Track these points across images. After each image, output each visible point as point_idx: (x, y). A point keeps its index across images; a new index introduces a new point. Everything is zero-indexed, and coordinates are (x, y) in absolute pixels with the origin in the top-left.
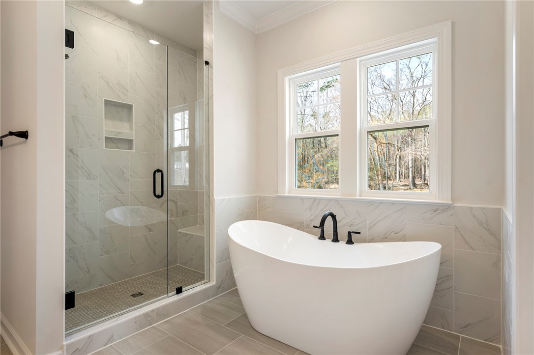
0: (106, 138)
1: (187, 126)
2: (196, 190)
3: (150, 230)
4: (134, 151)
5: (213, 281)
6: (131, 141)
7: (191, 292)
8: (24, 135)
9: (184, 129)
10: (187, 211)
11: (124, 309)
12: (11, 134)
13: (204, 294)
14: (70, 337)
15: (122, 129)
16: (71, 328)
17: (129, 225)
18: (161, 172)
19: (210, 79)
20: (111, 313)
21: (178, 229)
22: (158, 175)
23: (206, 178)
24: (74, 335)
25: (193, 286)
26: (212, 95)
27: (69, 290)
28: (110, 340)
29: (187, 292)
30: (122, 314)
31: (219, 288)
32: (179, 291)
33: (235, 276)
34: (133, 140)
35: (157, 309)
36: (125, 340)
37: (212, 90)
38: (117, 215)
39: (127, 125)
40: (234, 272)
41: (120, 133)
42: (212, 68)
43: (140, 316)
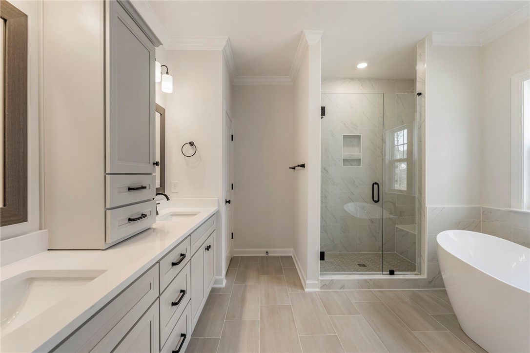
0: (344, 159)
1: (406, 142)
2: (413, 195)
3: (373, 222)
4: (361, 166)
5: (424, 275)
6: (359, 160)
7: (402, 277)
8: (303, 166)
9: (404, 144)
10: (404, 212)
11: (352, 272)
12: (299, 166)
13: (416, 283)
14: (322, 276)
15: (354, 152)
16: (323, 272)
17: (359, 217)
18: (378, 184)
19: (423, 107)
20: (345, 271)
21: (395, 225)
22: (376, 186)
23: (418, 189)
24: (324, 276)
25: (404, 273)
26: (425, 120)
27: (322, 250)
28: (343, 287)
29: (398, 276)
30: (350, 274)
31: (430, 282)
32: (392, 273)
33: (444, 277)
34: (360, 159)
35: (374, 280)
36: (352, 291)
37: (425, 115)
38: (351, 208)
39: (357, 149)
40: (442, 273)
41: (352, 155)
42: (424, 97)
43: (361, 280)
